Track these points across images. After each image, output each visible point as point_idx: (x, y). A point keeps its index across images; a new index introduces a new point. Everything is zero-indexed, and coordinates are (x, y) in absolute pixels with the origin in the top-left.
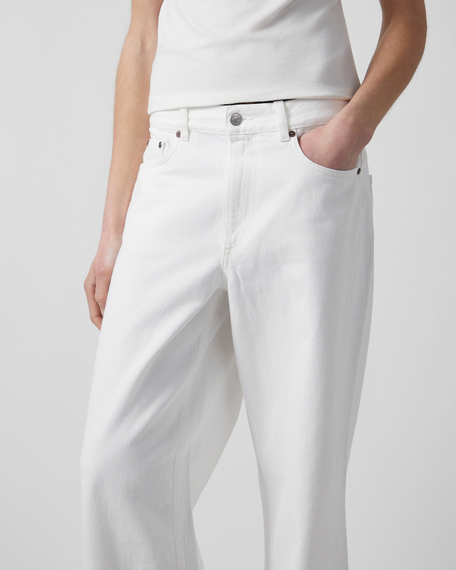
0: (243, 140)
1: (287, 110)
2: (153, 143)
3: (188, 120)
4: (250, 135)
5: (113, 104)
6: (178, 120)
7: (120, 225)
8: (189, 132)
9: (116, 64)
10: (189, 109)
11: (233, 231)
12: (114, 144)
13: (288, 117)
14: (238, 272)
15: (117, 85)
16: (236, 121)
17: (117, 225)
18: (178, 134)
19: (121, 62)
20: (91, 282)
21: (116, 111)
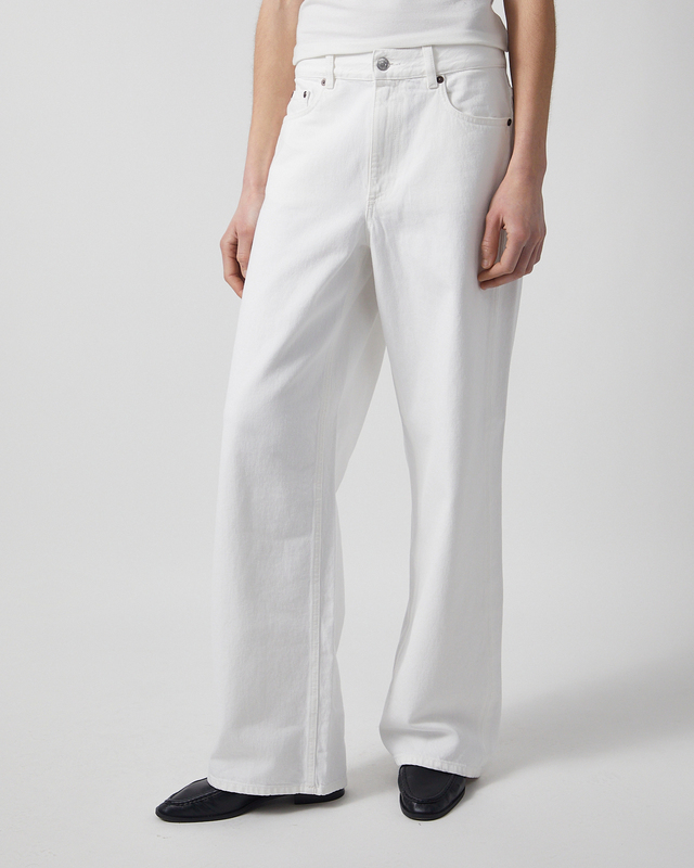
0: (389, 85)
1: (435, 55)
2: (298, 94)
3: (334, 67)
4: (396, 81)
5: (252, 62)
6: (323, 67)
7: (261, 184)
8: (335, 80)
9: (255, 21)
10: (335, 56)
11: (377, 181)
12: (254, 102)
13: (436, 61)
14: (383, 223)
15: (256, 42)
16: (384, 65)
17: (258, 184)
18: (324, 82)
19: (260, 18)
20: (230, 239)
21: (255, 69)
